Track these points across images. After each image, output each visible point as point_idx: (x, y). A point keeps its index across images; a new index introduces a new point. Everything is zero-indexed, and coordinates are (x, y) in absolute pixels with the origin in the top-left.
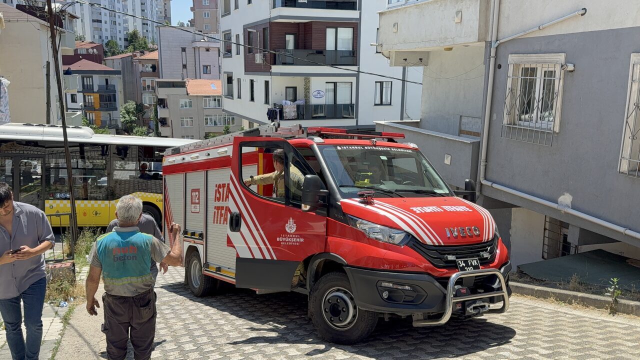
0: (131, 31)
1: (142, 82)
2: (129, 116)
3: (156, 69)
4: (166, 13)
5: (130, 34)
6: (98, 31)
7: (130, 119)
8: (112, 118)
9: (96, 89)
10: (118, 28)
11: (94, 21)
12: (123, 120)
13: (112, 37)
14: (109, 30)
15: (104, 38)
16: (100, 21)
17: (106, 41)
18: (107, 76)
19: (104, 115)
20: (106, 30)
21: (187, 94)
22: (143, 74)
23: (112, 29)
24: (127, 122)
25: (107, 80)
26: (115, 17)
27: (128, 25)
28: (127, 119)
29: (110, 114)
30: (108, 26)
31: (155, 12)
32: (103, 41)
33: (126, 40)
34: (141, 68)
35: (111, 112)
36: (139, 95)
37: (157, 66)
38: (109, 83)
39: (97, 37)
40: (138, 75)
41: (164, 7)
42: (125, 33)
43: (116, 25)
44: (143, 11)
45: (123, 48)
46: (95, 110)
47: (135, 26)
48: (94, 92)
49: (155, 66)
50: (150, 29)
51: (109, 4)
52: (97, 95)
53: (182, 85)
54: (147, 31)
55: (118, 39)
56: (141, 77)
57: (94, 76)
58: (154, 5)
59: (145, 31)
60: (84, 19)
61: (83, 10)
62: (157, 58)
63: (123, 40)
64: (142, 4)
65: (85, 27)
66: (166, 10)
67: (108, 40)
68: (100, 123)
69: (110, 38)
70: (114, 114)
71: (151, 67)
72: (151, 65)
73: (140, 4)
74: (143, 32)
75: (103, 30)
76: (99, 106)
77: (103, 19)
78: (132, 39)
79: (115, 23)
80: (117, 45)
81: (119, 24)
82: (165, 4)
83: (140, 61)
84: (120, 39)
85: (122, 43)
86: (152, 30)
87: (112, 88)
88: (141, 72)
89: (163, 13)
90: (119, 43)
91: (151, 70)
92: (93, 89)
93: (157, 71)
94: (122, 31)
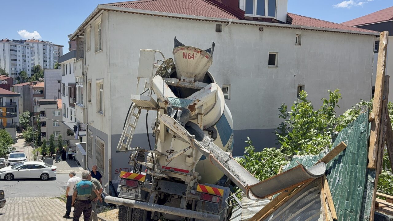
0: (36, 65)
1: (34, 100)
2: (25, 120)
3: (43, 92)
4: (59, 54)
5: (35, 67)
6: (14, 65)
7: (26, 121)
8: (13, 121)
9: (4, 105)
10: (27, 64)
11: (12, 60)
12: (21, 122)
13: (23, 69)
14: (21, 65)
15: (18, 70)
16: (16, 60)
17: (19, 72)
18: (12, 98)
19: (9, 120)
20: (20, 65)
21: (57, 108)
22: (35, 95)
23: (23, 65)
24: (23, 124)
25: (11, 100)
26: (26, 57)
27: (34, 62)
28: (24, 122)
29: (12, 119)
30: (21, 63)
31: (52, 54)
32: (17, 71)
33: (32, 71)
34: (33, 92)
35: (13, 118)
36: (32, 107)
37: (43, 91)
38: (13, 101)
39: (13, 69)
40: (32, 96)
41: (59, 51)
42: (32, 66)
43: (26, 62)
44: (44, 53)
45: (30, 76)
46: (3, 117)
47: (39, 63)
48: (3, 107)
49: (42, 91)
50: (48, 64)
51: (22, 50)
52: (5, 108)
53: (55, 103)
54: (46, 65)
55: (27, 70)
56: (33, 97)
57: (4, 98)
58: (52, 50)
59: (45, 65)
60: (5, 58)
61: (5, 54)
62: (43, 86)
63: (30, 70)
64: (44, 49)
65: (5, 63)
66: (59, 52)
67: (20, 71)
68: (6, 125)
69: (22, 70)
70: (15, 119)
71: (40, 91)
72: (40, 90)
73: (42, 49)
74: (44, 66)
75: (18, 65)
76: (6, 114)
77: (18, 58)
78: (36, 70)
79: (25, 61)
80: (26, 74)
81: (28, 62)
82: (59, 49)
83: (33, 88)
84: (29, 70)
85: (29, 73)
86: (50, 65)
87: (14, 104)
88: (33, 94)
89: (58, 54)
90: (28, 72)
91: (40, 93)
92: (2, 105)
93: (43, 93)
94: (30, 66)
